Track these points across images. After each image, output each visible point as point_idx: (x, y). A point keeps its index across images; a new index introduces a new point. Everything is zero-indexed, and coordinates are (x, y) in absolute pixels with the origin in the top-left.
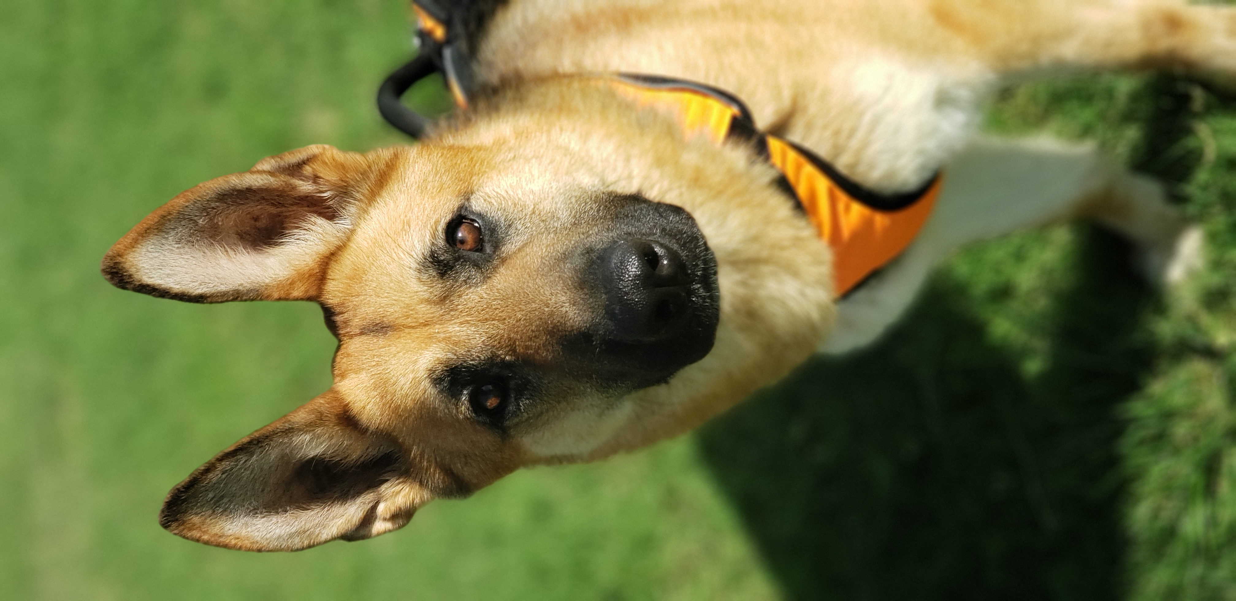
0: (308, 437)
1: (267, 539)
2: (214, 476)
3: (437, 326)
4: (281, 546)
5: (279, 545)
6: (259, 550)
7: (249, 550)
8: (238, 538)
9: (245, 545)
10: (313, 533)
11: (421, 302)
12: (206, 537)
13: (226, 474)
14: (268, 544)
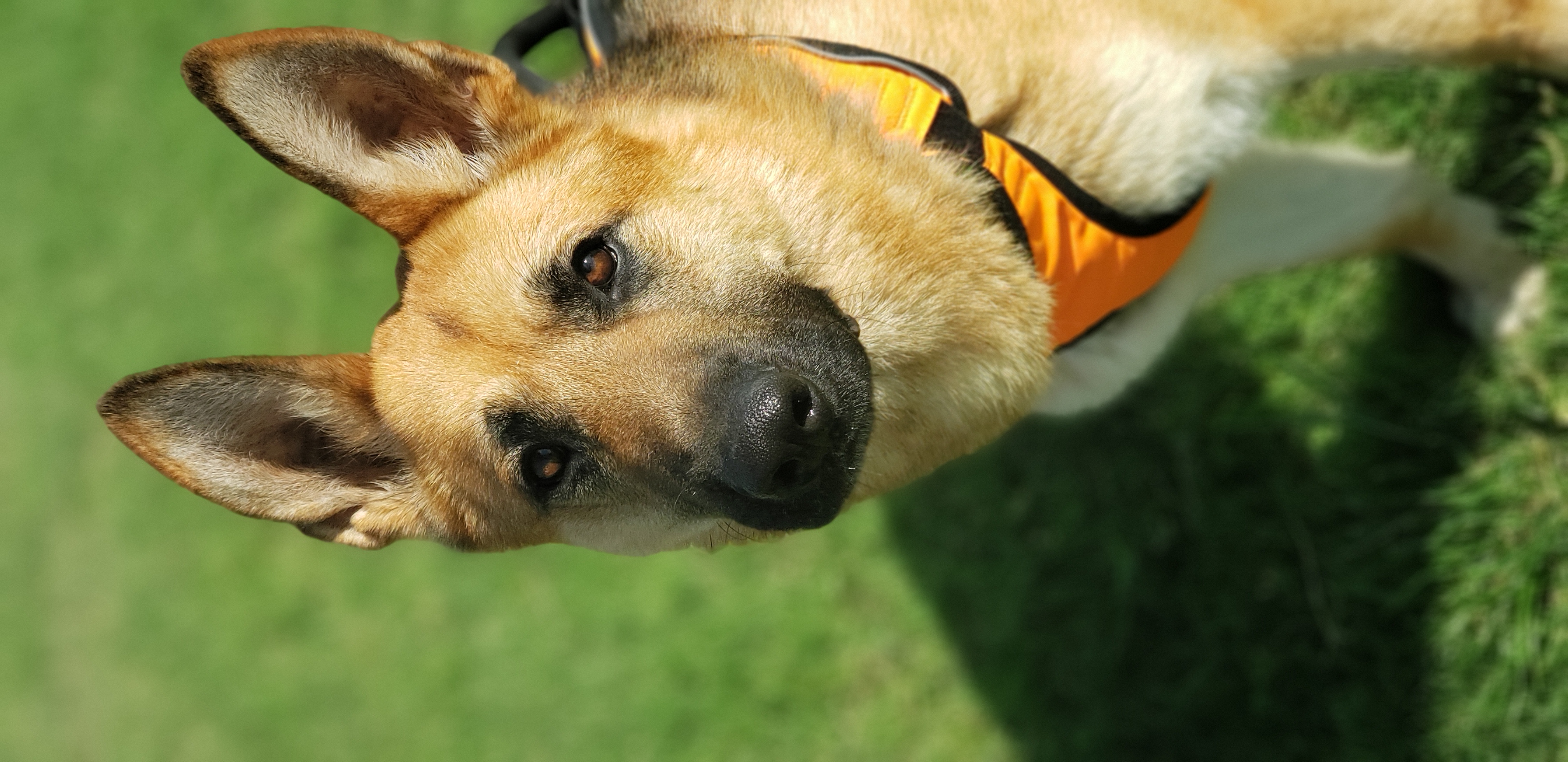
0: (309, 392)
1: (211, 483)
2: (184, 382)
3: (520, 357)
4: (223, 499)
5: (221, 497)
6: (197, 492)
7: (184, 485)
8: (179, 466)
9: (183, 478)
10: (269, 502)
11: (516, 318)
12: (143, 448)
13: (198, 387)
14: (210, 489)
